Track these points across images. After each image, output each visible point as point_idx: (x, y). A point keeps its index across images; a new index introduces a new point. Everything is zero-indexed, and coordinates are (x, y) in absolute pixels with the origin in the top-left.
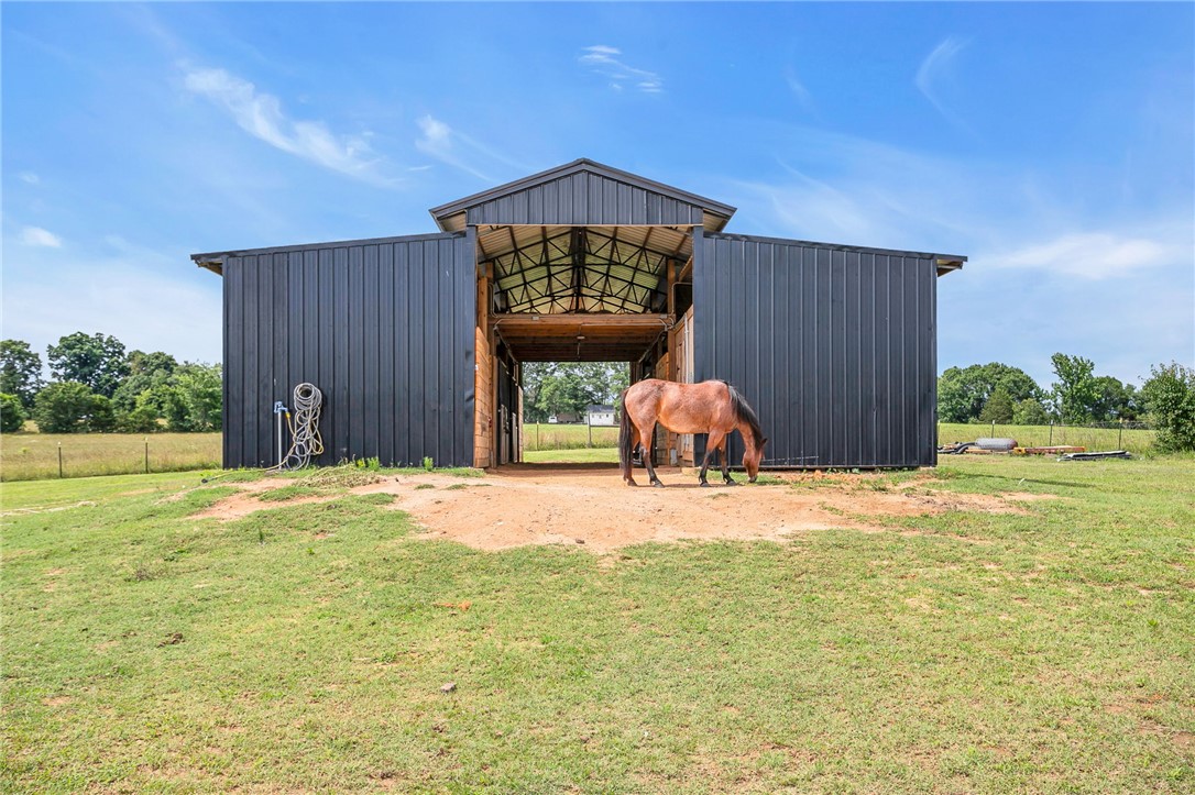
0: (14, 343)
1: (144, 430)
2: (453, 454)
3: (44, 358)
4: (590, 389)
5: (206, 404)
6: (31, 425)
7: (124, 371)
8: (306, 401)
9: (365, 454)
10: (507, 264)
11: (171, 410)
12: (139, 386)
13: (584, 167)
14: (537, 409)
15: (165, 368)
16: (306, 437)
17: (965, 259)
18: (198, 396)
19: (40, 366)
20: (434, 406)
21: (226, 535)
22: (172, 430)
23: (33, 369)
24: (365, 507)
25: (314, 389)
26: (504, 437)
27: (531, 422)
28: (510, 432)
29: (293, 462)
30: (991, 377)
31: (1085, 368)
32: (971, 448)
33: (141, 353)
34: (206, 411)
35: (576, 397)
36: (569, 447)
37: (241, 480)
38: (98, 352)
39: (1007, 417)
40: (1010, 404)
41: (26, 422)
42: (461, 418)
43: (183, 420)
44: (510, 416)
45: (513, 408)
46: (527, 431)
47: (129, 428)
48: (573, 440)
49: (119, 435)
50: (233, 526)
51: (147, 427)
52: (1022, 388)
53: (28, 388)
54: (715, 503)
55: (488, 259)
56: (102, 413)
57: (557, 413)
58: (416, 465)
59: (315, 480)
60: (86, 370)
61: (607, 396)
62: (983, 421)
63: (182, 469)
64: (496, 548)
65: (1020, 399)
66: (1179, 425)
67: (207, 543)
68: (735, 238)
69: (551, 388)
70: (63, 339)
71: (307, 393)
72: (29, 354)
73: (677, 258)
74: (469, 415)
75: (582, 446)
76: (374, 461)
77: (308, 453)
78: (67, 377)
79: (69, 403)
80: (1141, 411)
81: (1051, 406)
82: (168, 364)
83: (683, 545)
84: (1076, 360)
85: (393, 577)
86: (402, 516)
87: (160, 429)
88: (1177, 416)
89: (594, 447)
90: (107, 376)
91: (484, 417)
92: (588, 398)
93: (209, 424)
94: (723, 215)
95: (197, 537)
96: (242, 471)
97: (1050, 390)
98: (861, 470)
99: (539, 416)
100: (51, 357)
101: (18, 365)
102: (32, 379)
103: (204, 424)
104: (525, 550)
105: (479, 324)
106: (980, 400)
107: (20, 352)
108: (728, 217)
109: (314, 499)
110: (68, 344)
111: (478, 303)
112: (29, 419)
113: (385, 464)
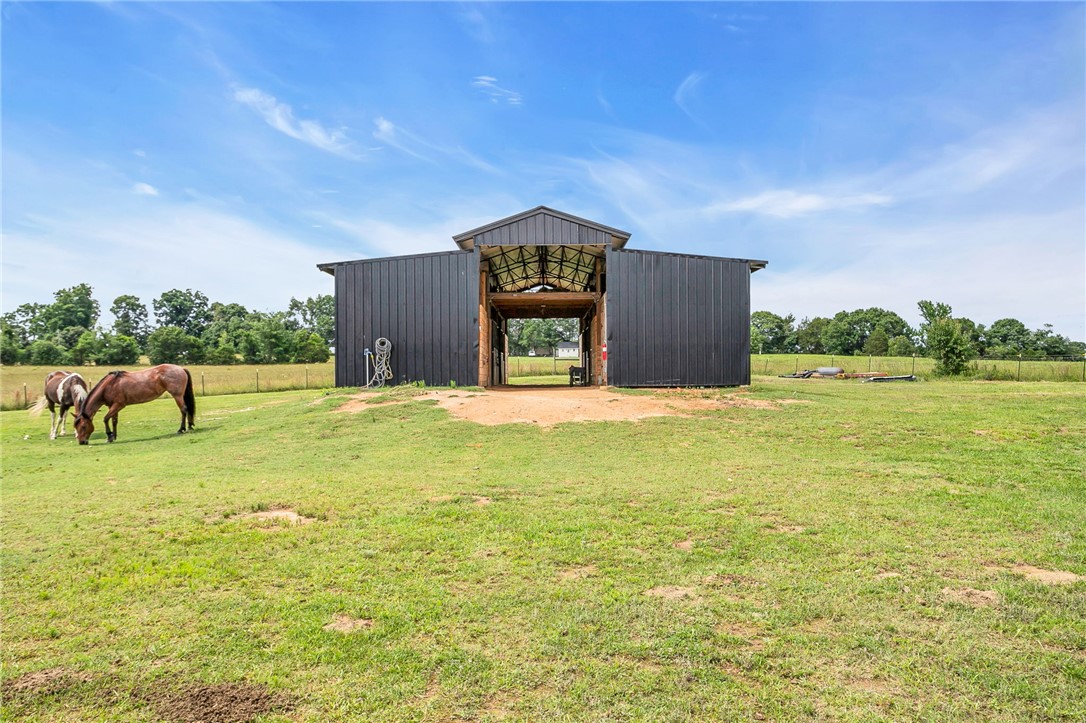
0: (129, 298)
1: (225, 363)
2: (467, 379)
3: (150, 309)
4: (561, 329)
5: (272, 343)
6: (144, 359)
7: (208, 318)
8: (383, 347)
9: (415, 378)
10: (497, 260)
11: (245, 348)
12: (219, 330)
13: (542, 210)
14: (520, 345)
15: (239, 316)
16: (383, 369)
17: (767, 262)
18: (266, 337)
19: (146, 316)
20: (456, 351)
21: (355, 420)
22: (246, 362)
23: (142, 317)
24: (424, 406)
25: (387, 341)
26: (496, 368)
27: (515, 355)
28: (499, 365)
29: (375, 383)
30: (872, 319)
31: (944, 310)
32: (814, 374)
33: (220, 304)
34: (272, 348)
35: (549, 336)
36: (541, 374)
37: (349, 393)
38: (189, 304)
39: (883, 350)
40: (886, 340)
41: (141, 357)
42: (471, 358)
43: (254, 354)
44: (500, 354)
45: (501, 349)
46: (512, 362)
47: (215, 361)
48: (543, 369)
49: (209, 367)
50: (357, 415)
51: (228, 360)
52: (896, 326)
53: (139, 331)
54: (610, 404)
55: (486, 260)
56: (196, 350)
57: (535, 348)
58: (445, 385)
59: (393, 393)
60: (181, 317)
61: (573, 335)
62: (865, 353)
63: (280, 390)
64: (493, 424)
65: (895, 335)
66: (949, 358)
67: (348, 423)
68: (631, 251)
69: (530, 329)
70: (164, 295)
71: (383, 344)
72: (139, 306)
73: (600, 258)
74: (476, 357)
75: (549, 374)
76: (422, 383)
77: (384, 378)
78: (167, 323)
79: (172, 342)
80: (990, 344)
81: (919, 341)
82: (241, 312)
83: (585, 423)
84: (938, 304)
85: (444, 436)
86: (443, 410)
87: (238, 362)
88: (948, 352)
89: (558, 374)
90: (196, 322)
91: (484, 357)
92: (559, 336)
93: (273, 358)
94: (622, 239)
95: (342, 420)
96: (346, 389)
97: (918, 328)
98: (706, 387)
99: (522, 351)
100: (156, 308)
101: (132, 314)
102: (141, 324)
103: (270, 358)
104: (507, 425)
105: (481, 303)
106: (863, 337)
107: (133, 305)
108: (627, 239)
109: (395, 403)
110: (168, 298)
111: (481, 290)
112: (143, 354)
113: (428, 384)
